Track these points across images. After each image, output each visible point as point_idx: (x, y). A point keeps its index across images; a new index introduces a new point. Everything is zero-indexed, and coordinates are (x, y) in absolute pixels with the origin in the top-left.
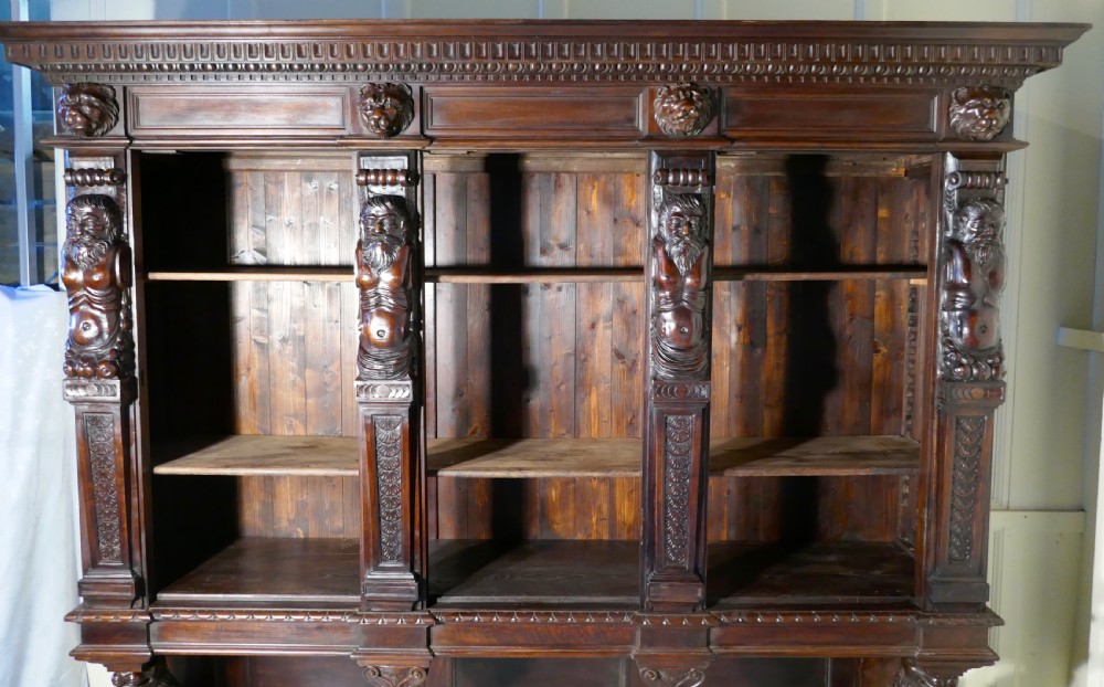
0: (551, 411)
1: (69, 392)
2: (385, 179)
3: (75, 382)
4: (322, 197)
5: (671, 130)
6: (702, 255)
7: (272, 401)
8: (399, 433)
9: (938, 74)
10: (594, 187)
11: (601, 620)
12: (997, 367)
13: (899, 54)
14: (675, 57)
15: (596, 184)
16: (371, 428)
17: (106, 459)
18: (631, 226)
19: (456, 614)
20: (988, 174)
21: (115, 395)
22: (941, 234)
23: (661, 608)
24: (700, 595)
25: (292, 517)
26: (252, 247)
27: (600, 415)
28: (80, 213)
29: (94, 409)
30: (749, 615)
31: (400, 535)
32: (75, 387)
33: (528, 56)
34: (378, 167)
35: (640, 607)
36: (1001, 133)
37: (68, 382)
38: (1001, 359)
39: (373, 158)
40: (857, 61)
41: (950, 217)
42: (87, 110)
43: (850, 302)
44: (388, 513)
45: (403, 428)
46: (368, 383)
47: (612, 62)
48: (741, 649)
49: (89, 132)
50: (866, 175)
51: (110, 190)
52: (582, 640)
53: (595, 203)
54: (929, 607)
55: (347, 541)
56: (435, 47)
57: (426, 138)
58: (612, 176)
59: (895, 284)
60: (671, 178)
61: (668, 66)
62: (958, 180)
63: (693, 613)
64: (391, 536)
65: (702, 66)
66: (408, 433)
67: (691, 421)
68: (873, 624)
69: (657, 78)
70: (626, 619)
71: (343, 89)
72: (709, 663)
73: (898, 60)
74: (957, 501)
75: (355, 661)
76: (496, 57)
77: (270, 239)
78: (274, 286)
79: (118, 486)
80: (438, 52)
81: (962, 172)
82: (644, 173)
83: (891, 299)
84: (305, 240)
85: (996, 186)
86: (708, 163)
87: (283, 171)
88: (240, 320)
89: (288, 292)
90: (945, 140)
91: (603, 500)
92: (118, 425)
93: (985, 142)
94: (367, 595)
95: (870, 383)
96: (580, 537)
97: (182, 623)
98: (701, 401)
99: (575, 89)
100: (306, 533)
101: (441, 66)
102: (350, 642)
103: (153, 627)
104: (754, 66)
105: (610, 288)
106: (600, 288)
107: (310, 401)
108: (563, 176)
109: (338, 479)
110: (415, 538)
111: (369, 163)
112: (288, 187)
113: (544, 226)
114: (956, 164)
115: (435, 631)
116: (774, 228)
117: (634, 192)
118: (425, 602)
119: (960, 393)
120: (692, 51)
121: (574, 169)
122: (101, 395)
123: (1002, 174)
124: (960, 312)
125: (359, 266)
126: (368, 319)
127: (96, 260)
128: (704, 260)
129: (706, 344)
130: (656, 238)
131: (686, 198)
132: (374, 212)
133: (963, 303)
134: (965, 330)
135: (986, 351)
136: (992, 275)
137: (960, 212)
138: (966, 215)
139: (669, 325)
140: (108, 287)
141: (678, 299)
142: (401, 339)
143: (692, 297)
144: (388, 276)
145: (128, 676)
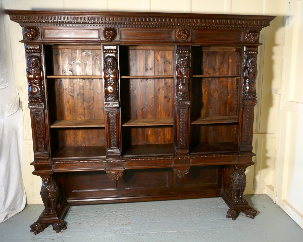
0: (149, 112)
1: (30, 107)
2: (110, 52)
3: (32, 104)
4: (87, 56)
5: (181, 40)
6: (188, 70)
7: (75, 111)
8: (115, 115)
9: (242, 27)
10: (159, 54)
11: (165, 159)
12: (255, 96)
13: (234, 22)
14: (182, 22)
15: (159, 53)
16: (108, 114)
17: (40, 123)
18: (168, 64)
19: (130, 159)
20: (254, 51)
21: (42, 107)
22: (243, 65)
23: (179, 155)
24: (188, 151)
25: (82, 141)
26: (68, 70)
27: (161, 112)
28: (32, 60)
29: (36, 111)
30: (199, 156)
31: (116, 140)
32: (32, 105)
33: (146, 21)
34: (108, 48)
35: (174, 156)
36: (256, 41)
37: (30, 104)
38: (256, 95)
39: (107, 46)
40: (224, 24)
41: (245, 61)
42: (33, 33)
43: (222, 83)
44: (112, 135)
45: (116, 114)
46: (108, 103)
47: (167, 23)
48: (197, 164)
49: (33, 39)
50: (226, 51)
51: (38, 55)
52: (160, 164)
53: (159, 58)
54: (240, 152)
55: (97, 146)
56: (123, 18)
57: (120, 41)
58: (163, 51)
59: (233, 78)
60: (181, 52)
61: (180, 24)
62: (247, 52)
63: (186, 156)
64: (114, 140)
65: (188, 24)
66: (117, 115)
67: (185, 111)
68: (227, 157)
69: (177, 27)
70: (171, 158)
71: (99, 29)
72: (190, 168)
73: (233, 24)
74: (246, 128)
75: (105, 171)
76: (138, 21)
77: (74, 68)
78: (75, 80)
79: (43, 130)
80: (124, 20)
81: (248, 51)
82: (171, 50)
83: (232, 82)
84: (83, 68)
85: (255, 54)
86: (189, 48)
87: (77, 49)
88: (66, 89)
89: (79, 82)
90: (244, 43)
91: (162, 134)
92: (43, 115)
93: (253, 43)
94: (108, 155)
95: (227, 103)
96: (156, 143)
97: (61, 164)
98: (188, 106)
99: (157, 29)
100: (85, 145)
101: (124, 23)
102: (104, 167)
103: (53, 166)
104: (200, 24)
105: (163, 80)
106: (160, 80)
107: (86, 111)
108: (151, 51)
109: (94, 131)
110: (119, 141)
111: (106, 48)
112: (78, 53)
113: (146, 64)
114: (246, 49)
115: (125, 163)
116: (204, 64)
117: (169, 55)
118: (122, 156)
119: (246, 102)
120: (186, 20)
121: (154, 49)
122: (38, 107)
123: (257, 51)
124: (247, 84)
125: (105, 74)
126: (107, 87)
127: (36, 72)
128: (189, 72)
129: (189, 92)
130: (177, 67)
131: (184, 57)
132: (108, 60)
133: (247, 82)
134: (248, 88)
135: (252, 93)
136: (254, 75)
137: (247, 60)
138: (249, 61)
139: (180, 87)
140: (39, 79)
141: (182, 81)
142: (115, 92)
143: (186, 81)
144: (112, 76)
145: (46, 179)
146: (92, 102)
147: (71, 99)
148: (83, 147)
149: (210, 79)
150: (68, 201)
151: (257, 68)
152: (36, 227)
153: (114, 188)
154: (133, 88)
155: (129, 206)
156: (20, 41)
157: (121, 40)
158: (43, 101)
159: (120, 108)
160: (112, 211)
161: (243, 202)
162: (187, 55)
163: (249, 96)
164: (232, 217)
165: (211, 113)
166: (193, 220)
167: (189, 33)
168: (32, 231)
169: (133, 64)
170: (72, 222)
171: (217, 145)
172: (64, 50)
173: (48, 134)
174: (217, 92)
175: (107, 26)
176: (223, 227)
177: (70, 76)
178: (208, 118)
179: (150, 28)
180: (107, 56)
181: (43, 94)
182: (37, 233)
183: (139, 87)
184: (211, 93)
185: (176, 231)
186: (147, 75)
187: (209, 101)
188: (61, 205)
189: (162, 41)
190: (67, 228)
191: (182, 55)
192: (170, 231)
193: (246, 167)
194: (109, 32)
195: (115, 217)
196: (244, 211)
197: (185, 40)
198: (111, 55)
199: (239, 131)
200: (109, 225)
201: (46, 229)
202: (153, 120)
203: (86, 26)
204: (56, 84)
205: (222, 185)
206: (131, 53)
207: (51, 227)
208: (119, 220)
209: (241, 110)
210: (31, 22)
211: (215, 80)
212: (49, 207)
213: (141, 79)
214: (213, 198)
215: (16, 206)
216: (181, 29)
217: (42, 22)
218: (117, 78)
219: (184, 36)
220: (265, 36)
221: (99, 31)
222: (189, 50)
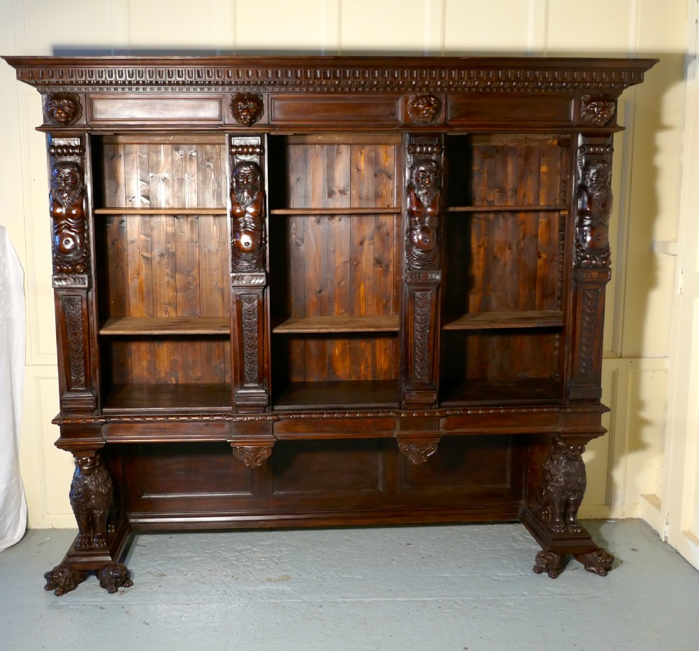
0: (335, 298)
1: (57, 283)
2: (248, 151)
3: (59, 277)
4: (186, 161)
5: (418, 121)
6: (436, 195)
7: (154, 295)
8: (256, 305)
9: (573, 87)
10: (362, 154)
11: (376, 415)
12: (607, 259)
13: (550, 76)
14: (421, 77)
15: (363, 151)
16: (239, 303)
17: (77, 324)
18: (385, 179)
19: (290, 414)
20: (603, 146)
21: (84, 284)
22: (575, 182)
23: (412, 407)
24: (434, 397)
25: (168, 370)
26: (140, 194)
27: (366, 300)
28: (64, 173)
29: (70, 293)
30: (463, 410)
31: (256, 366)
32: (60, 280)
33: (335, 77)
34: (242, 143)
35: (400, 408)
36: (609, 121)
37: (56, 277)
38: (609, 256)
39: (240, 138)
40: (528, 81)
42: (67, 109)
43: (523, 226)
44: (249, 354)
45: (258, 301)
46: (239, 274)
47: (384, 80)
48: (459, 430)
49: (66, 123)
50: (533, 145)
51: (78, 159)
52: (364, 428)
53: (362, 165)
54: (568, 402)
55: (205, 384)
56: (279, 72)
57: (272, 126)
58: (374, 146)
59: (551, 215)
60: (418, 149)
61: (417, 83)
62: (584, 150)
63: (431, 408)
64: (251, 368)
65: (437, 83)
66: (262, 304)
67: (429, 295)
68: (535, 412)
69: (410, 89)
70: (391, 414)
71: (220, 96)
72: (439, 439)
73: (550, 80)
74: (584, 339)
75: (229, 443)
76: (316, 78)
77: (152, 189)
78: (155, 219)
79: (84, 341)
80: (282, 75)
81: (587, 145)
82: (394, 144)
83: (549, 224)
84: (175, 189)
85: (607, 153)
86: (440, 140)
87: (161, 144)
88: (133, 242)
89: (163, 225)
90: (578, 126)
91: (368, 354)
92: (85, 303)
93: (600, 127)
94: (238, 403)
95: (536, 277)
96: (353, 379)
97: (122, 425)
98: (436, 283)
99: (361, 96)
100: (177, 381)
101: (282, 82)
102: (226, 433)
103: (104, 428)
104: (467, 82)
105: (372, 218)
106: (365, 219)
107: (179, 294)
108: (342, 146)
109: (198, 345)
110: (265, 369)
111: (237, 141)
112: (164, 155)
113: (330, 179)
114: (583, 140)
115: (277, 424)
116: (476, 179)
117: (388, 156)
118: (271, 407)
119: (585, 275)
120: (431, 74)
121: (350, 142)
122: (75, 284)
123: (610, 146)
124: (585, 228)
125: (233, 204)
126: (238, 235)
127: (73, 201)
128: (438, 198)
129: (438, 248)
130: (409, 186)
131: (427, 162)
132: (242, 171)
133: (587, 222)
134: (589, 239)
135: (600, 251)
136: (604, 205)
137: (586, 169)
138: (589, 171)
139: (417, 237)
140: (80, 218)
141: (422, 222)
142: (258, 248)
143: (431, 221)
144: (251, 210)
145: (87, 460)
146: (195, 273)
147: (144, 266)
148: (172, 384)
149: (491, 216)
150: (132, 520)
151: (610, 189)
152: (59, 577)
153: (245, 490)
154: (298, 238)
155: (284, 537)
156: (38, 129)
157: (272, 123)
158: (87, 270)
159: (268, 287)
160: (240, 548)
161: (577, 532)
162: (433, 158)
163: (590, 259)
164: (548, 571)
165: (494, 303)
166: (446, 575)
167: (440, 103)
168: (48, 587)
169: (298, 180)
170: (144, 571)
171: (511, 385)
172: (131, 146)
173: (95, 348)
174: (510, 248)
175: (241, 90)
176: (525, 593)
177: (143, 209)
178: (486, 316)
179: (343, 92)
180: (238, 161)
181: (86, 253)
182: (63, 593)
183: (312, 237)
184: (495, 250)
185: (403, 599)
186: (331, 207)
187: (488, 272)
188: (116, 528)
189: (373, 123)
190: (132, 584)
191: (422, 157)
192: (389, 597)
193: (586, 440)
194: (246, 104)
195: (249, 564)
196: (581, 557)
197: (429, 120)
198: (248, 158)
199: (567, 348)
200: (236, 579)
201: (81, 585)
202: (345, 320)
203: (192, 90)
204: (108, 229)
205: (524, 490)
206: (294, 152)
207: (93, 581)
208: (259, 570)
209: (571, 295)
210: (63, 84)
211: (504, 217)
212: (88, 531)
213: (318, 217)
214: (499, 525)
215: (5, 531)
216: (419, 95)
217: (90, 84)
218: (263, 215)
219: (427, 111)
220: (635, 105)
221: (220, 101)
222: (439, 146)
